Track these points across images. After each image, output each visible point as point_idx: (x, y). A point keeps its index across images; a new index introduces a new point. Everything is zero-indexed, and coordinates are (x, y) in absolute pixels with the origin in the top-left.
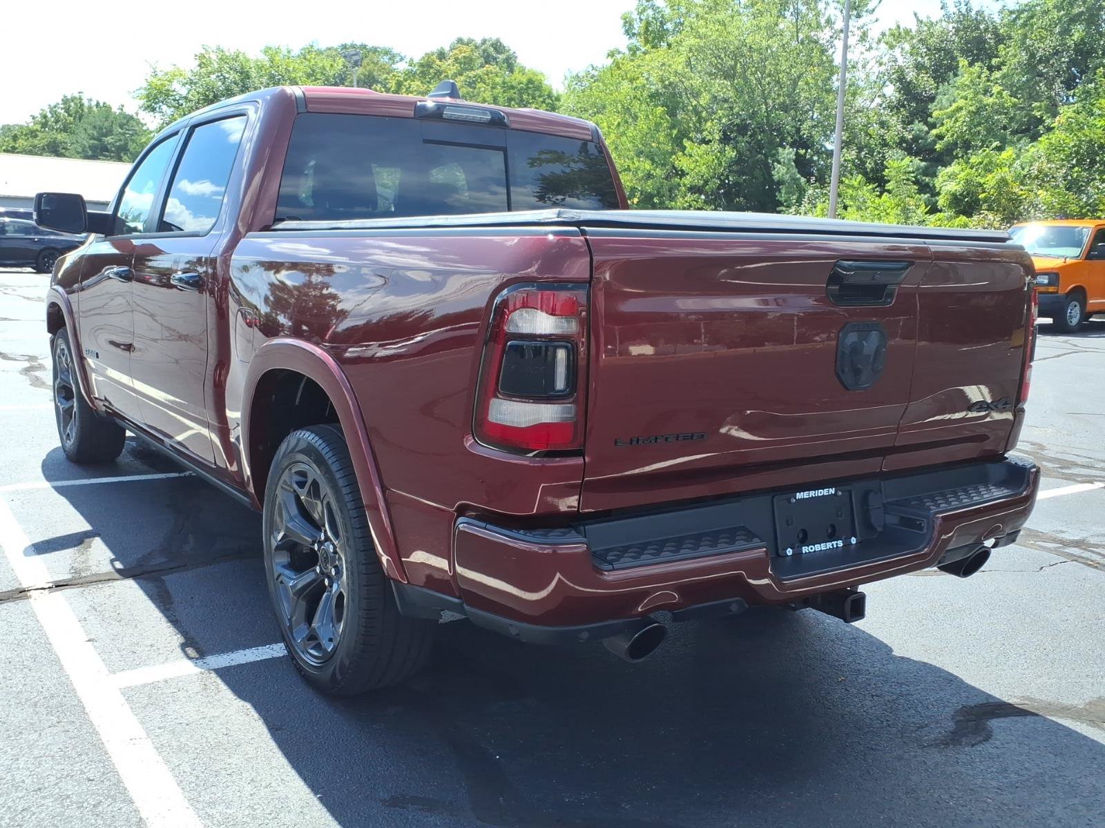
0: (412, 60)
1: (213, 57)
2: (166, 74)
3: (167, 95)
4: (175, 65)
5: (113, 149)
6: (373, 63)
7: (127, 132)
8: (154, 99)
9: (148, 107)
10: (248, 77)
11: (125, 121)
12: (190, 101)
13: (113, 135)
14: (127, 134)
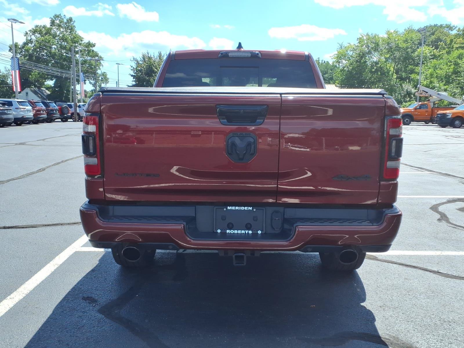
0: (459, 29)
1: (365, 38)
2: (345, 48)
3: (345, 56)
4: (349, 43)
5: (327, 79)
6: (440, 33)
7: (333, 72)
8: (340, 58)
9: (337, 61)
10: (378, 45)
11: (333, 68)
12: (353, 57)
13: (328, 74)
14: (333, 73)
